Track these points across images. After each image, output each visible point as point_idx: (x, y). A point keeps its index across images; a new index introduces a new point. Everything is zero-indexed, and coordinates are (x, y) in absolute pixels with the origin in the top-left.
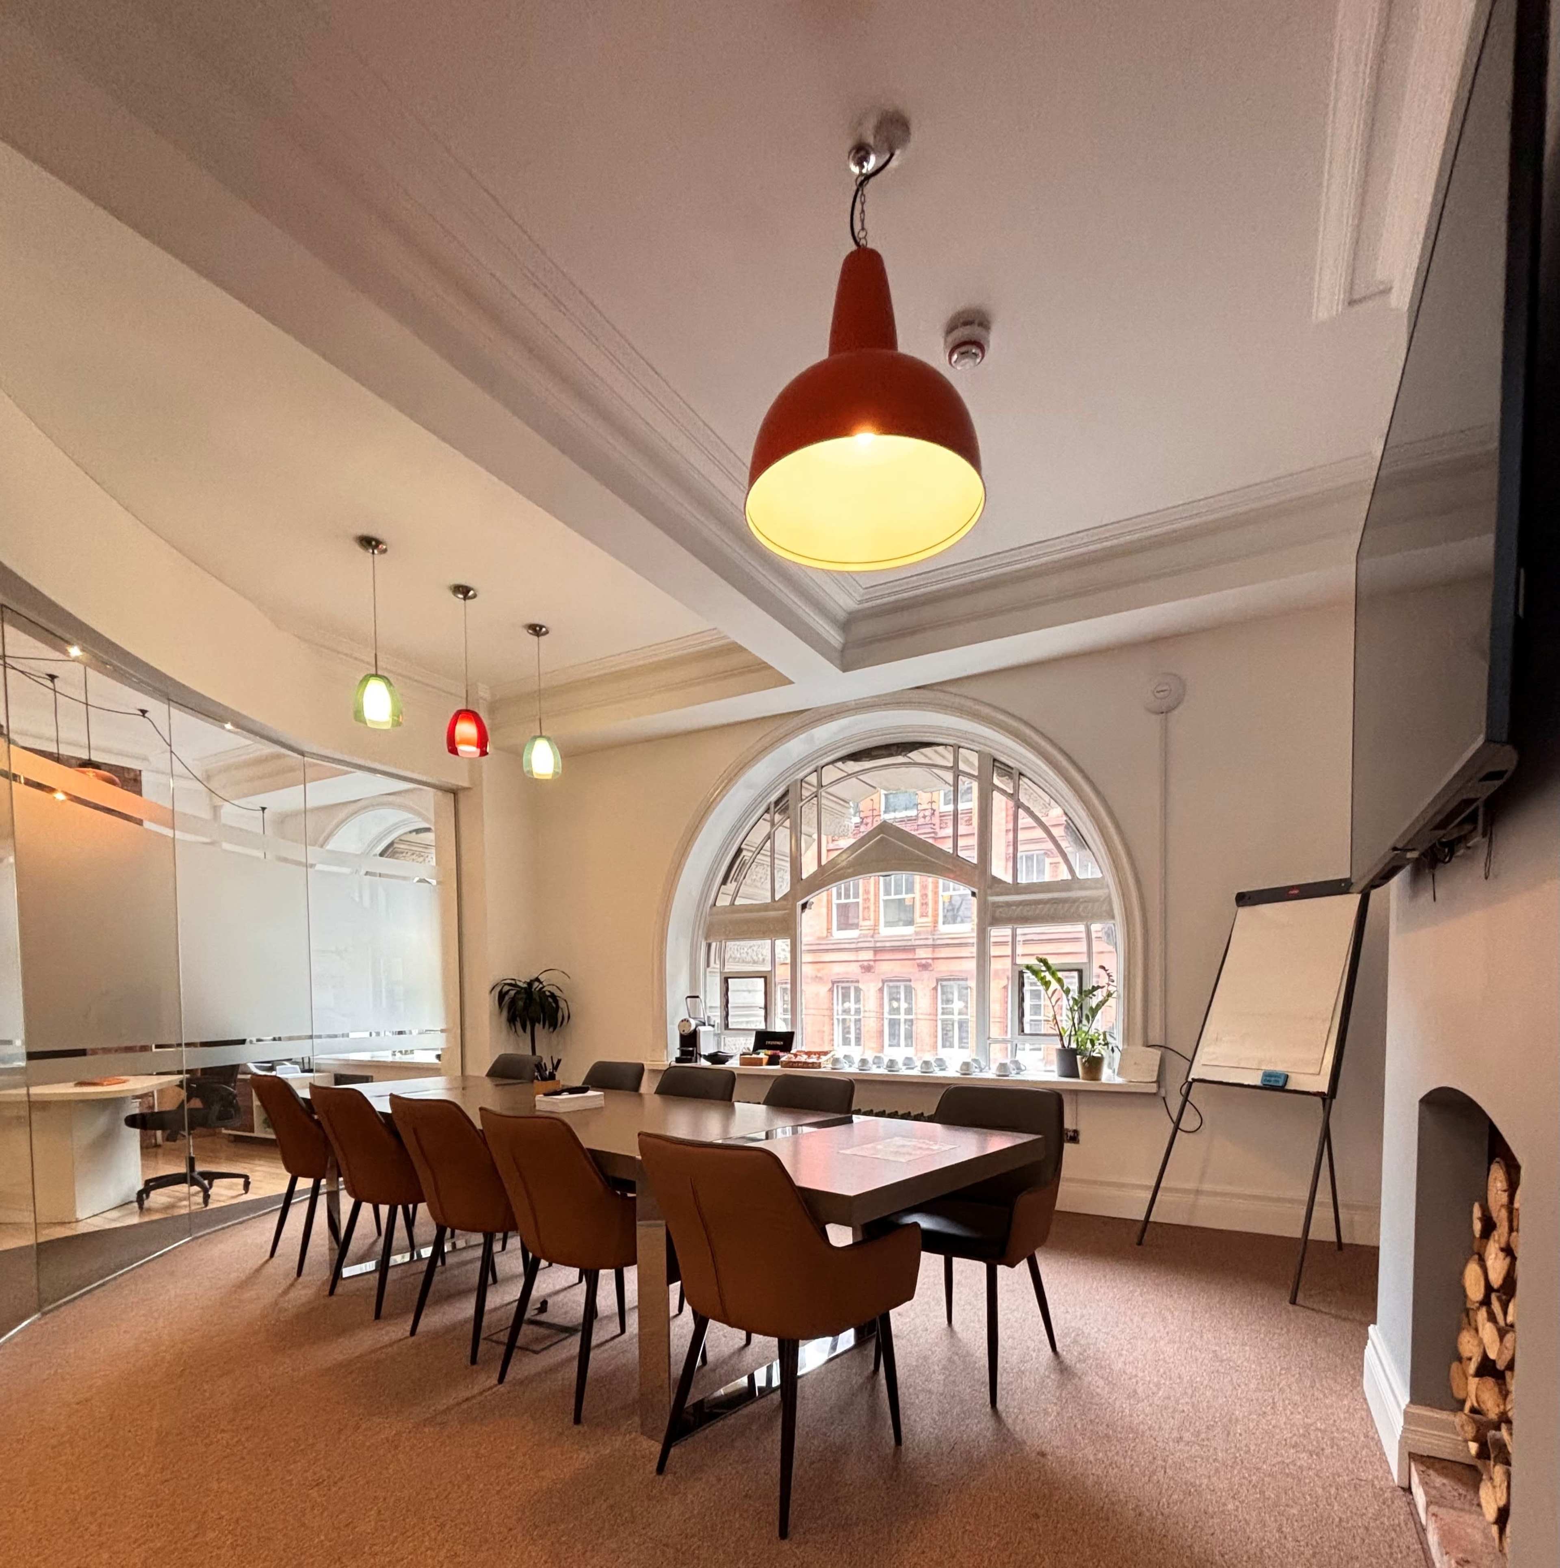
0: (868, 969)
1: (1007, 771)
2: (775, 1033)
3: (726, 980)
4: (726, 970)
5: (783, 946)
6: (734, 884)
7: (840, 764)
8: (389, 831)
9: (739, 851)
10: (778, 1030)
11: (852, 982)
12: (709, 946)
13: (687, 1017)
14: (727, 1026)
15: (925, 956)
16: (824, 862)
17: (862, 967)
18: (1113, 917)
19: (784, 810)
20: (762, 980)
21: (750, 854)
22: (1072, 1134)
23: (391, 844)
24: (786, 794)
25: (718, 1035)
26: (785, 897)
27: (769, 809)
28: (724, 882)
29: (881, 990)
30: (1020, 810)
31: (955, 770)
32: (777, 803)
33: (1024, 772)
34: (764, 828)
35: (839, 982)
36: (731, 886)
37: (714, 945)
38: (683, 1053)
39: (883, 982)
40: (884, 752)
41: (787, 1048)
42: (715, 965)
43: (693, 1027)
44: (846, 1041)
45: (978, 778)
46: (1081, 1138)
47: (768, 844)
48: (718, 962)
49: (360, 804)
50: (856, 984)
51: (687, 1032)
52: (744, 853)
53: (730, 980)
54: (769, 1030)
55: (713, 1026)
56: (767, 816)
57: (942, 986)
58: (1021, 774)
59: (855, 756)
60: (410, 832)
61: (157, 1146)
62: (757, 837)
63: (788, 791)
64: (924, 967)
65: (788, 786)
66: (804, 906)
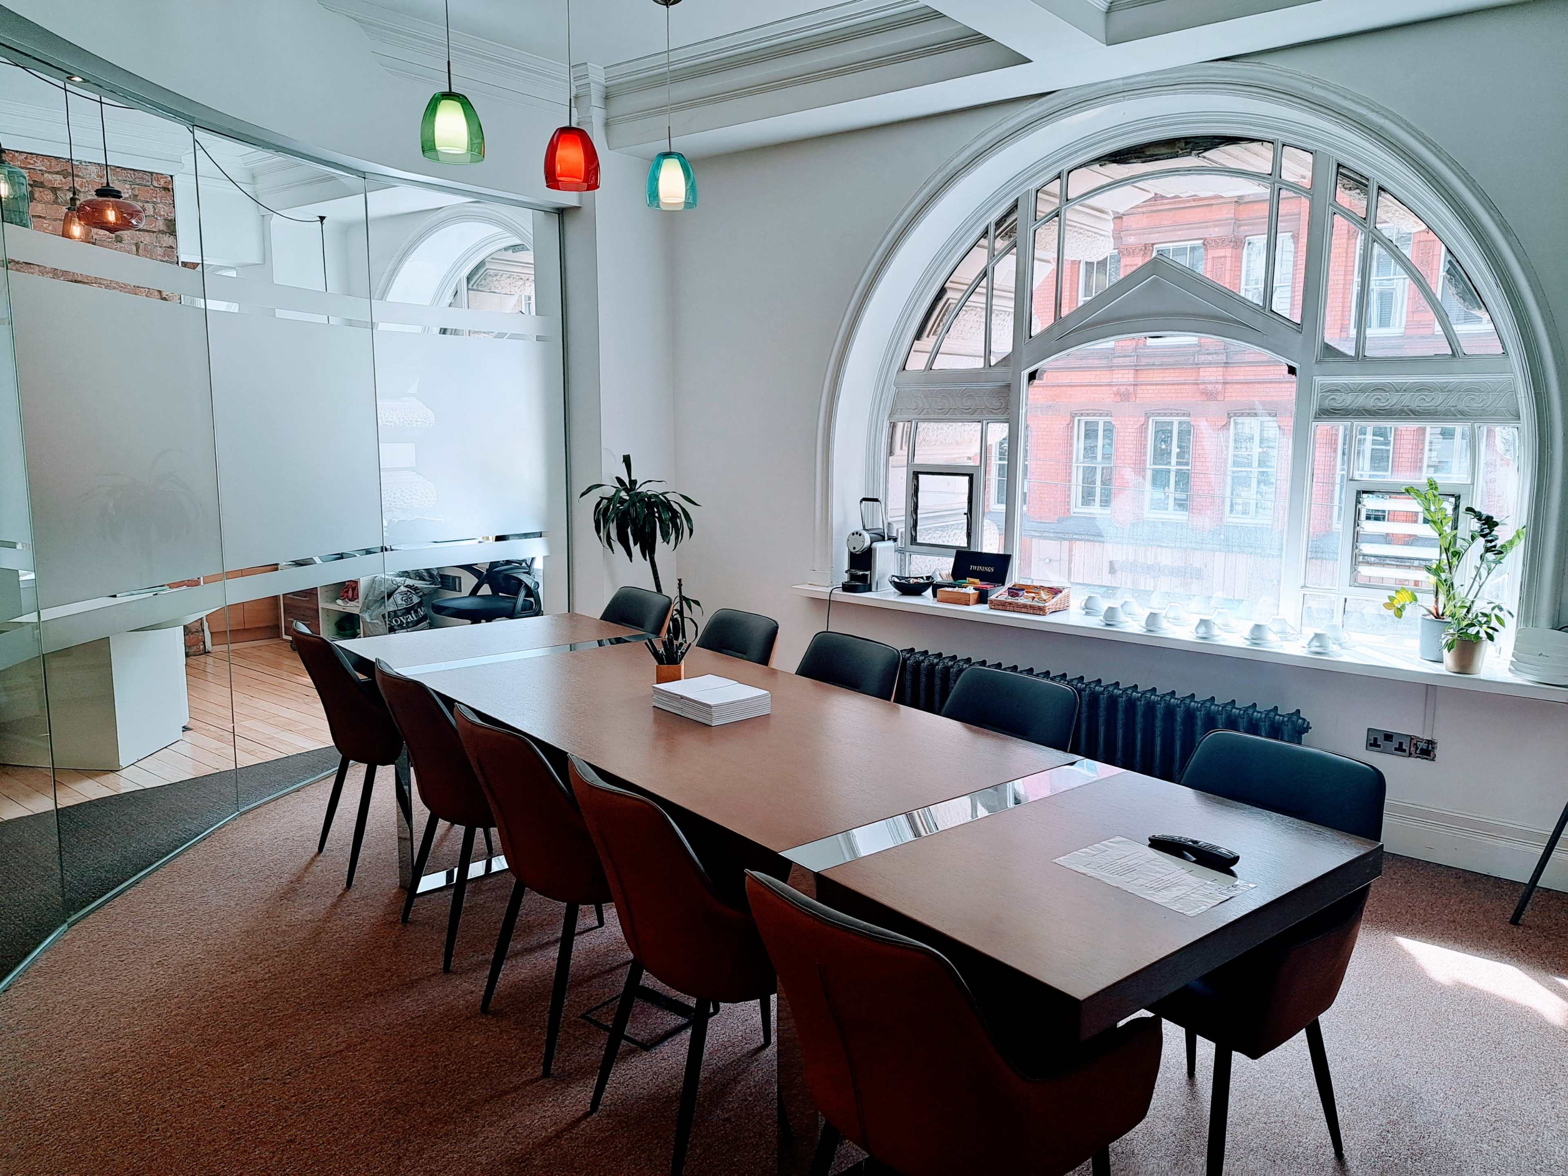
0: (1124, 397)
1: (1360, 183)
2: (981, 553)
3: (916, 475)
4: (916, 462)
5: (998, 432)
6: (933, 339)
7: (1096, 167)
8: (476, 249)
9: (942, 291)
10: (986, 550)
11: (1101, 415)
12: (893, 426)
13: (859, 528)
14: (914, 540)
15: (1213, 379)
16: (1065, 312)
17: (1118, 394)
18: (1518, 417)
19: (1010, 233)
20: (967, 478)
21: (958, 295)
22: (1425, 746)
23: (482, 264)
24: (1014, 207)
25: (901, 551)
26: (1005, 361)
27: (987, 232)
28: (918, 336)
29: (1143, 428)
30: (1377, 249)
31: (1274, 178)
32: (998, 224)
33: (1386, 185)
34: (979, 259)
35: (1082, 415)
36: (928, 342)
37: (900, 426)
38: (853, 577)
39: (1147, 416)
40: (1163, 150)
41: (999, 577)
42: (901, 454)
43: (867, 543)
44: (1088, 497)
45: (1310, 193)
46: (1438, 752)
47: (984, 283)
48: (905, 448)
49: (442, 214)
50: (1108, 419)
51: (859, 549)
52: (949, 294)
53: (920, 476)
54: (973, 549)
55: (895, 540)
56: (983, 242)
57: (1236, 423)
58: (1381, 188)
59: (1120, 157)
60: (506, 249)
61: (206, 652)
62: (969, 272)
63: (1016, 206)
64: (1210, 396)
65: (1017, 200)
66: (1032, 376)
